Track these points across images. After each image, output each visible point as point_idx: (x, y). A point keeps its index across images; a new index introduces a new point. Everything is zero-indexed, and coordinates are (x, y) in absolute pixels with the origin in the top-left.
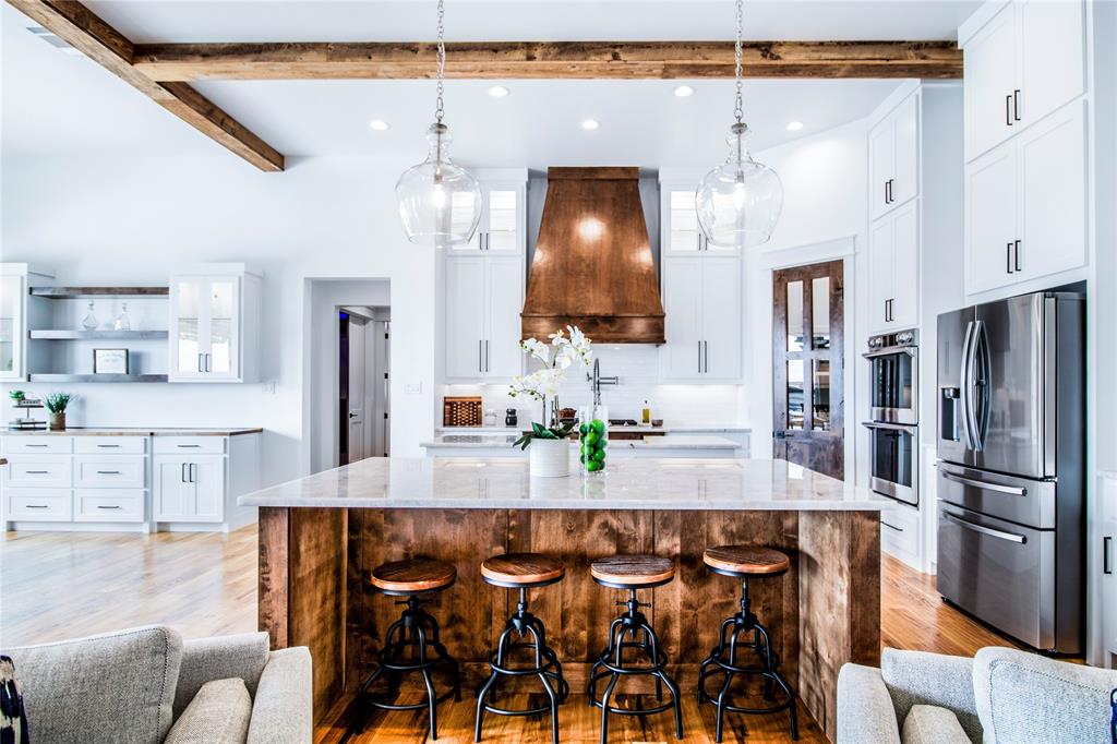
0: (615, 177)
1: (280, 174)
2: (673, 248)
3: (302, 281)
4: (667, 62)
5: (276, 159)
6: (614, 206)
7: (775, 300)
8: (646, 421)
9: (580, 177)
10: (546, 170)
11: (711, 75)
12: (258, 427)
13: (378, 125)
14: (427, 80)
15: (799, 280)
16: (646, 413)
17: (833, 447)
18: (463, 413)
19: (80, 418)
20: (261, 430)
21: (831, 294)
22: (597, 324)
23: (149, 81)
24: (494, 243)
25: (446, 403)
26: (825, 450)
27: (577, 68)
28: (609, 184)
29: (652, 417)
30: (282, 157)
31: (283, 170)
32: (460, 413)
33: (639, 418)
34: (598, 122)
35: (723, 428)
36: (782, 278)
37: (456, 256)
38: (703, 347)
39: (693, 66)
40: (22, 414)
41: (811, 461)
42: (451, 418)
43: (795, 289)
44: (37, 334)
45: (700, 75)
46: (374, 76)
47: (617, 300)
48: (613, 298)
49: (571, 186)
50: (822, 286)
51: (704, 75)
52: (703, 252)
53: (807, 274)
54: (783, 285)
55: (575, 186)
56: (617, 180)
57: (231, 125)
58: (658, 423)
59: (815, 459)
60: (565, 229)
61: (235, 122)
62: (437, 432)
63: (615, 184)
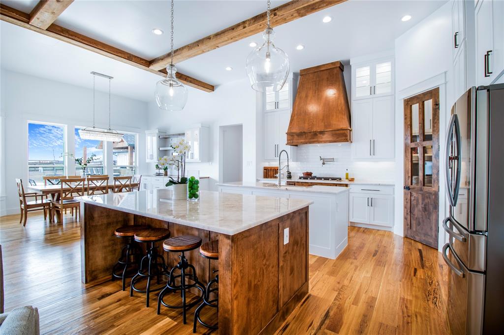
0: (329, 68)
1: (213, 92)
2: (357, 96)
3: (218, 127)
4: (296, 9)
5: (211, 88)
6: (328, 81)
7: (405, 115)
8: (347, 178)
9: (313, 72)
10: (299, 72)
11: (322, 7)
12: (208, 176)
13: (229, 69)
14: (219, 48)
15: (416, 103)
16: (347, 175)
17: (433, 197)
18: (271, 173)
19: (171, 173)
20: (209, 178)
21: (433, 108)
22: (317, 135)
23: (156, 71)
24: (280, 106)
25: (265, 169)
26: (430, 198)
27: (262, 26)
28: (325, 71)
29: (350, 177)
30: (213, 87)
31: (213, 91)
32: (270, 173)
33: (343, 177)
34: (303, 46)
35: (378, 183)
36: (408, 103)
37: (267, 113)
38: (373, 143)
39: (309, 6)
40: (157, 171)
41: (422, 203)
42: (266, 175)
43: (416, 108)
44: (161, 149)
45: (316, 9)
46: (203, 52)
47: (326, 123)
48: (324, 123)
49: (309, 76)
50: (429, 104)
51: (319, 8)
52: (373, 95)
53: (420, 99)
54: (409, 106)
55: (311, 76)
56: (329, 69)
57: (190, 79)
58: (352, 180)
59: (424, 203)
60: (306, 95)
61: (191, 78)
62: (258, 180)
63: (328, 71)
